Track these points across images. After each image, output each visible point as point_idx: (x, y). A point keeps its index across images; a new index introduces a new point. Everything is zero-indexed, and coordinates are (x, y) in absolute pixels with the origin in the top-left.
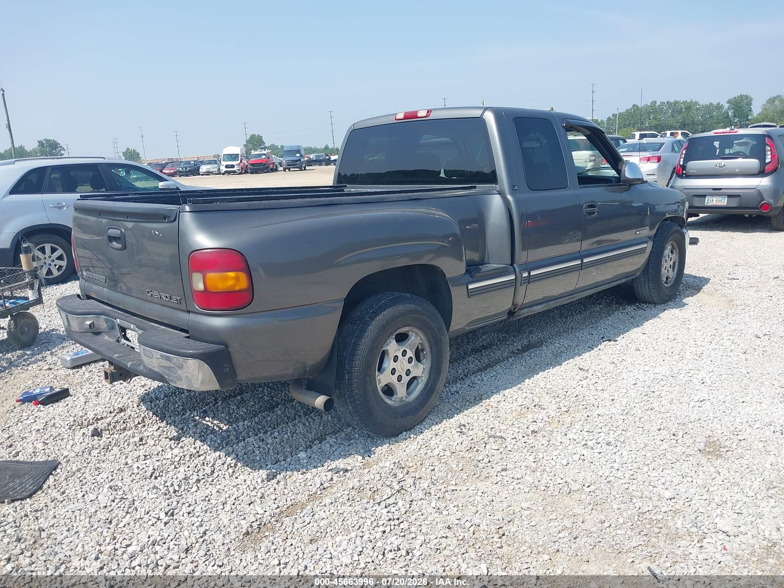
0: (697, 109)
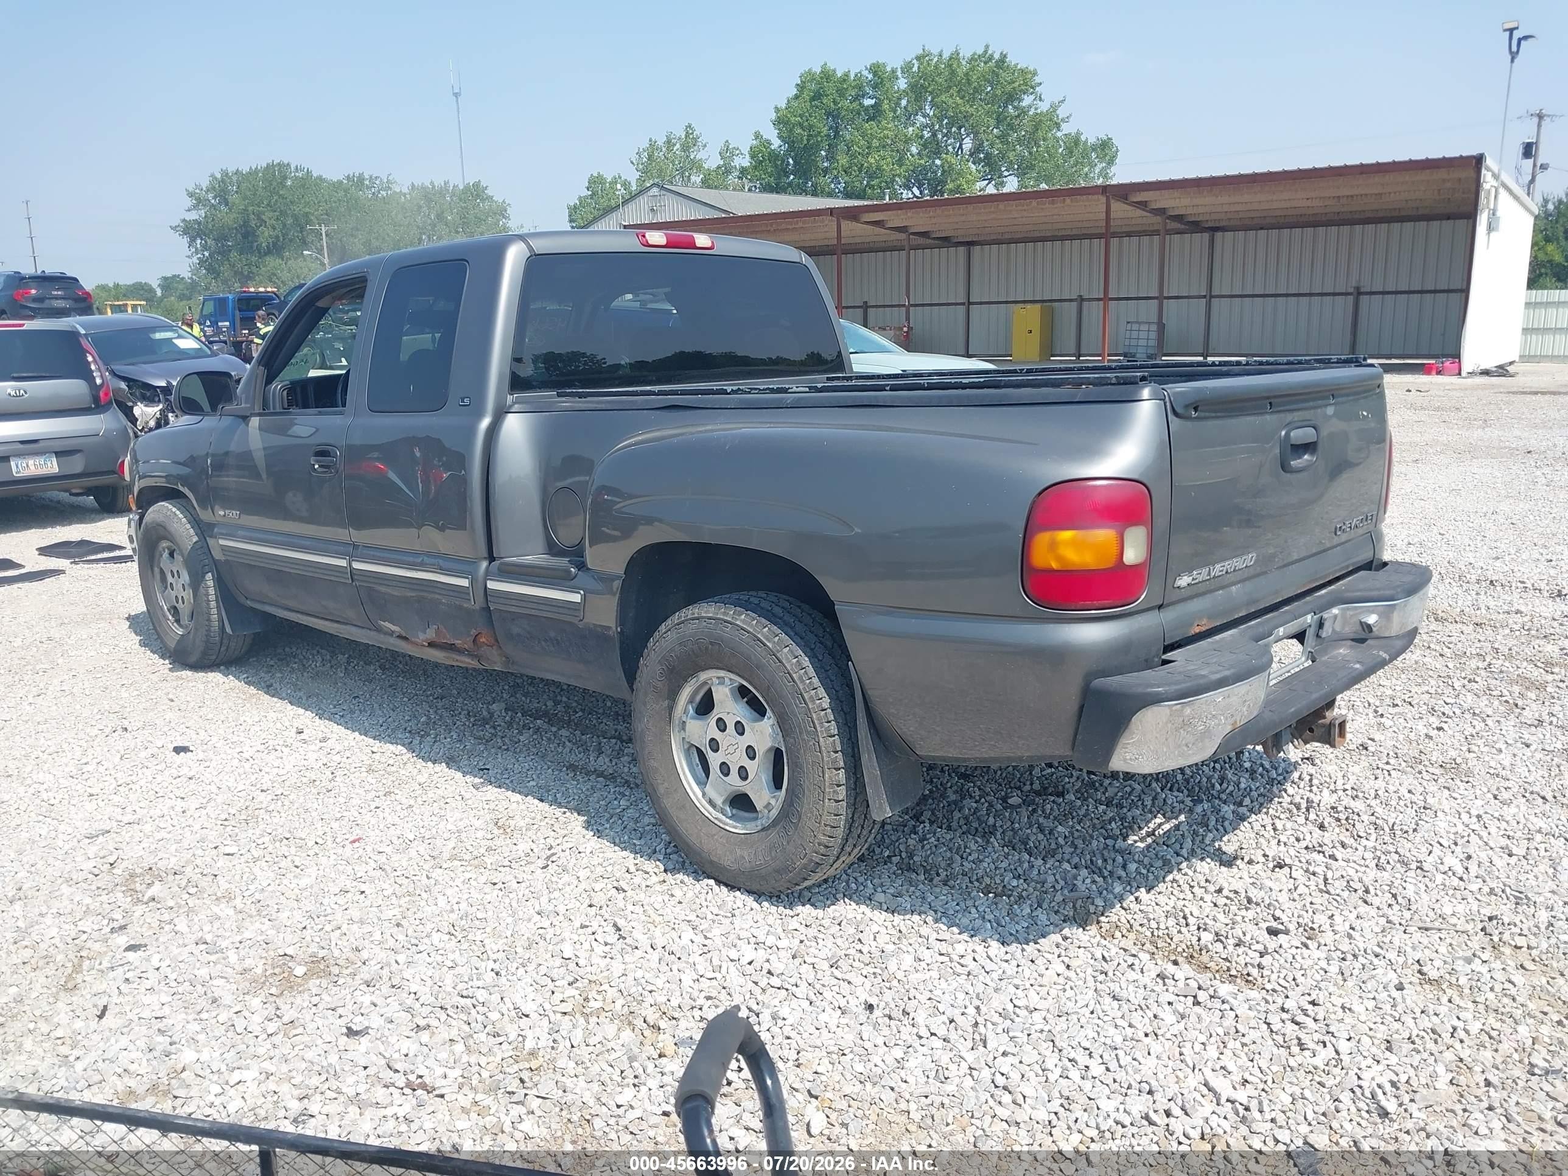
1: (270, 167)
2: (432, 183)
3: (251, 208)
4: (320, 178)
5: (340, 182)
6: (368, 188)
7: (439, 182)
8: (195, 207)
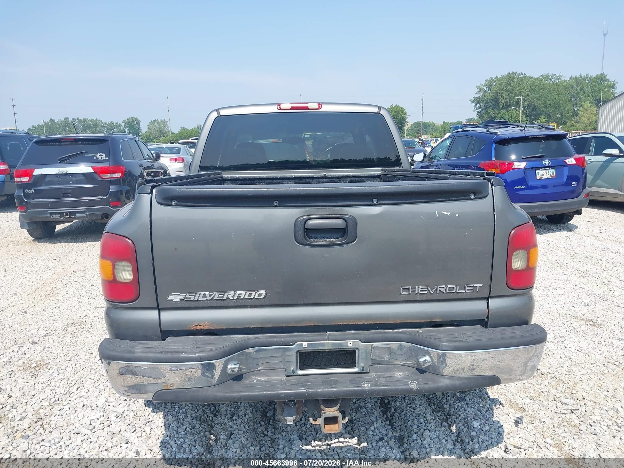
0: (102, 126)
1: (509, 75)
2: (580, 75)
3: (499, 91)
4: (530, 77)
5: (538, 78)
6: (550, 79)
7: (584, 75)
8: (479, 92)
